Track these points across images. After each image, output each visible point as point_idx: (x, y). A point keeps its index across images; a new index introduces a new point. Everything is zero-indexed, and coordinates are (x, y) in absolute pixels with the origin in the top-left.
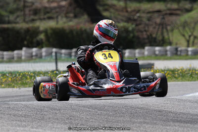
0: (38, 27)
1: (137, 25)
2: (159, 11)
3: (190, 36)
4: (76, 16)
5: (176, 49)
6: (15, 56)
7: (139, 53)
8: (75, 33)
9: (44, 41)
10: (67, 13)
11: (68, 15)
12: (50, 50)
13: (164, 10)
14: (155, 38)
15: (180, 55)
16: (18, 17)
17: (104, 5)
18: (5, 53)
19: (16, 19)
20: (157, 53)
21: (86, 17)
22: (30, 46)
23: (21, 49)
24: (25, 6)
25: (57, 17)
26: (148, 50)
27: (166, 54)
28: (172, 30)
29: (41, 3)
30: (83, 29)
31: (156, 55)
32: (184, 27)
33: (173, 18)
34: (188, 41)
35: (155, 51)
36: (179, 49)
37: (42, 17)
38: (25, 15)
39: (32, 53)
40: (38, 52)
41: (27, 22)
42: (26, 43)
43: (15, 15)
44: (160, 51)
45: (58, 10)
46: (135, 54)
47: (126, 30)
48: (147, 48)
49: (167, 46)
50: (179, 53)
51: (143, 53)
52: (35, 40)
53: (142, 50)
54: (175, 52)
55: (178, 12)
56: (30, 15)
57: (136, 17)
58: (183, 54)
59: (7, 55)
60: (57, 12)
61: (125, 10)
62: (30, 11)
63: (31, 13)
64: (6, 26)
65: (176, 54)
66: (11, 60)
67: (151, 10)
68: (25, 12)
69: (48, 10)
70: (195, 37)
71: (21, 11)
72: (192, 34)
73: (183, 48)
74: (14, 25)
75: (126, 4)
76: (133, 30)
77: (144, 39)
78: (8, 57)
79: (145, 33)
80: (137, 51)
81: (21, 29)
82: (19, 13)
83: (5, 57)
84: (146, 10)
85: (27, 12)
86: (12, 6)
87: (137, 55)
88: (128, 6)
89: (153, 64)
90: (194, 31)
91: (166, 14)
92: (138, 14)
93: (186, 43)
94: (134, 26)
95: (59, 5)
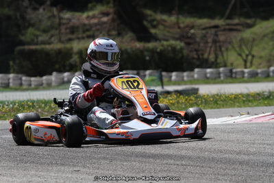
0: (72, 49)
1: (188, 44)
2: (216, 27)
3: (247, 56)
4: (119, 34)
5: (231, 71)
6: (44, 82)
7: (188, 76)
10: (109, 31)
11: (110, 33)
13: (223, 25)
14: (207, 60)
15: (235, 78)
16: (52, 36)
17: (154, 20)
18: (33, 79)
19: (50, 38)
20: (208, 75)
21: (129, 35)
22: (61, 71)
23: (51, 74)
24: (60, 24)
26: (198, 73)
27: (220, 77)
28: (227, 49)
29: (78, 19)
31: (208, 78)
33: (234, 34)
34: (245, 61)
35: (206, 74)
36: (234, 71)
37: (80, 36)
38: (60, 33)
39: (63, 79)
40: (70, 77)
41: (63, 42)
42: (57, 66)
43: (49, 34)
44: (211, 73)
45: (98, 27)
46: (183, 77)
47: (174, 49)
48: (196, 70)
49: (220, 67)
50: (234, 75)
51: (193, 77)
52: (67, 63)
53: (192, 73)
54: (229, 74)
55: (239, 27)
56: (67, 33)
57: (189, 35)
58: (238, 76)
59: (34, 81)
60: (98, 30)
61: (176, 26)
62: (66, 29)
63: (68, 31)
64: (33, 47)
65: (231, 77)
66: (39, 87)
67: (208, 25)
68: (60, 30)
69: (88, 27)
70: (253, 56)
71: (56, 29)
72: (250, 53)
73: (239, 70)
75: (178, 18)
76: (182, 49)
77: (194, 58)
78: (36, 83)
79: (195, 53)
80: (185, 74)
81: (52, 50)
82: (53, 32)
83: (33, 83)
84: (201, 25)
85: (63, 31)
86: (46, 23)
87: (185, 78)
88: (180, 21)
89: (197, 90)
90: (251, 50)
91: (224, 30)
92: (192, 31)
93: (243, 63)
94: (182, 44)
95: (99, 21)
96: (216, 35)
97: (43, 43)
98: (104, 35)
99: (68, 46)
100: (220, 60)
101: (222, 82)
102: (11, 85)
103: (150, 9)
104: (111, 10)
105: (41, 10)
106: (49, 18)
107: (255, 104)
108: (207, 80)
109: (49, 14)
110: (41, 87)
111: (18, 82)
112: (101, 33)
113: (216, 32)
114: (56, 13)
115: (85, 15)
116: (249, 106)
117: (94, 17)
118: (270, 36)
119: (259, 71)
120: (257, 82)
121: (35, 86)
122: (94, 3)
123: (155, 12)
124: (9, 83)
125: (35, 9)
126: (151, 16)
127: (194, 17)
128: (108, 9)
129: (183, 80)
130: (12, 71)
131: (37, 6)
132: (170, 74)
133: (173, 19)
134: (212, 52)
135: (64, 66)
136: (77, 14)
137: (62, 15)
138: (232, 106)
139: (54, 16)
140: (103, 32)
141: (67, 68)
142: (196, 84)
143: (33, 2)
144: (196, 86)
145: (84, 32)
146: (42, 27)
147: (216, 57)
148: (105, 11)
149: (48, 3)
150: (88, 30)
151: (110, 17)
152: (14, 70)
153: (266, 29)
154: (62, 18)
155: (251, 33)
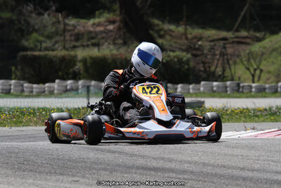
0: (76, 56)
1: (195, 56)
2: (225, 39)
3: (255, 70)
4: (125, 43)
5: (238, 85)
6: (46, 89)
7: (193, 89)
8: (118, 63)
9: (82, 72)
10: (115, 39)
11: (116, 42)
12: (87, 82)
13: (232, 38)
14: (214, 73)
15: (243, 92)
16: (56, 42)
17: (162, 30)
18: (35, 86)
19: (54, 45)
20: (215, 89)
22: (64, 78)
23: (54, 81)
24: (64, 30)
26: (204, 86)
27: (227, 91)
28: (235, 63)
29: (84, 27)
31: (214, 92)
34: (253, 76)
35: (212, 87)
36: (241, 85)
37: (85, 44)
38: (65, 41)
39: (66, 87)
40: (74, 85)
41: (67, 50)
42: (60, 73)
43: (54, 40)
44: (218, 87)
45: (104, 35)
46: (189, 89)
47: (180, 61)
48: (203, 83)
49: (227, 81)
50: (241, 90)
51: (199, 89)
52: (71, 70)
53: (198, 86)
54: (237, 88)
55: (248, 41)
56: (71, 41)
57: (197, 46)
58: (245, 91)
59: (36, 88)
60: (103, 38)
61: (184, 37)
62: (71, 36)
63: (73, 38)
64: (37, 53)
65: (238, 91)
66: (41, 94)
67: (216, 37)
68: (65, 37)
69: (93, 34)
70: (261, 71)
71: (61, 35)
72: (258, 67)
73: (246, 84)
75: (186, 29)
76: (188, 61)
77: (200, 71)
78: (37, 90)
79: (202, 65)
80: (191, 86)
81: (56, 56)
82: (58, 38)
83: (34, 90)
84: (209, 37)
85: (68, 37)
86: (51, 29)
87: (191, 91)
88: (188, 32)
89: (203, 102)
90: (260, 64)
91: (233, 43)
92: (200, 43)
93: (251, 77)
94: (189, 56)
95: (105, 29)
96: (225, 48)
97: (47, 49)
98: (109, 44)
99: (72, 53)
100: (228, 73)
101: (229, 97)
102: (12, 91)
103: (157, 19)
104: (118, 18)
105: (46, 15)
106: (54, 23)
107: (261, 119)
108: (213, 93)
109: (54, 20)
110: (43, 94)
111: (20, 88)
112: (106, 41)
113: (224, 44)
114: (61, 19)
115: (92, 21)
116: (256, 122)
117: (99, 25)
119: (267, 86)
120: (265, 97)
121: (37, 92)
122: (102, 11)
123: (162, 21)
124: (10, 89)
125: (40, 14)
126: (158, 25)
127: (203, 28)
128: (115, 17)
129: (189, 92)
130: (13, 76)
131: (42, 11)
132: (175, 86)
133: (181, 29)
134: (219, 65)
135: (68, 74)
136: (83, 21)
137: (67, 21)
138: (238, 120)
139: (59, 22)
140: (109, 41)
141: (71, 76)
142: (202, 97)
143: (38, 7)
144: (202, 100)
145: (88, 40)
146: (46, 33)
147: (224, 70)
148: (111, 19)
149: (54, 8)
150: (93, 38)
151: (117, 24)
152: (16, 75)
153: (276, 43)
154: (68, 25)
155: (260, 47)
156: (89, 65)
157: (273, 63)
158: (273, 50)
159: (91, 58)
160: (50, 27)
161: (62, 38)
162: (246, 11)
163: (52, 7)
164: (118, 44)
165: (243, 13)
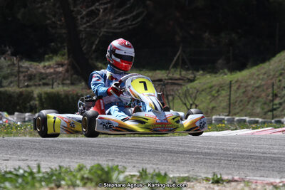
0: (32, 92)
3: (191, 105)
4: (72, 84)
8: (70, 97)
9: (37, 106)
10: (64, 80)
11: (65, 82)
16: (11, 82)
21: (83, 83)
22: (22, 111)
23: (13, 114)
24: (19, 72)
25: (53, 85)
28: (173, 99)
29: (36, 69)
30: (79, 94)
32: (186, 97)
33: (176, 87)
37: (37, 83)
38: (19, 81)
39: (25, 118)
40: (31, 117)
41: (21, 88)
42: (18, 108)
43: (9, 80)
45: (54, 76)
52: (28, 104)
55: (180, 82)
56: (25, 80)
62: (24, 77)
63: (26, 78)
68: (19, 77)
69: (44, 76)
70: (197, 106)
71: (16, 76)
72: (194, 103)
74: (6, 88)
81: (14, 93)
82: (12, 79)
85: (21, 78)
86: (6, 71)
90: (195, 100)
95: (55, 71)
98: (59, 84)
103: (100, 62)
104: (66, 62)
105: (2, 59)
106: (9, 66)
109: (9, 63)
114: (15, 62)
115: (42, 65)
117: (49, 67)
118: (208, 90)
122: (51, 55)
128: (63, 60)
135: (25, 108)
136: (35, 64)
137: (21, 64)
139: (14, 64)
140: (58, 81)
141: (28, 110)
145: (40, 80)
146: (2, 74)
148: (60, 62)
149: (9, 52)
150: (43, 79)
151: (66, 67)
153: (205, 84)
154: (22, 67)
155: (191, 88)
156: (44, 100)
157: (202, 102)
158: (203, 91)
159: (46, 93)
160: (5, 69)
161: (17, 78)
162: (179, 57)
163: (7, 51)
164: (66, 84)
165: (175, 59)
